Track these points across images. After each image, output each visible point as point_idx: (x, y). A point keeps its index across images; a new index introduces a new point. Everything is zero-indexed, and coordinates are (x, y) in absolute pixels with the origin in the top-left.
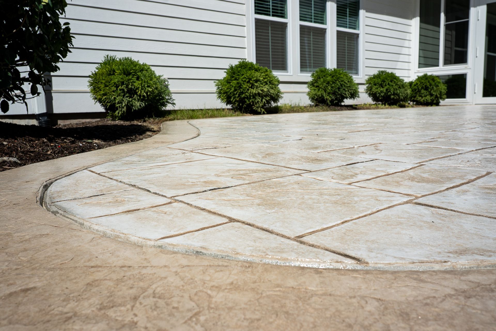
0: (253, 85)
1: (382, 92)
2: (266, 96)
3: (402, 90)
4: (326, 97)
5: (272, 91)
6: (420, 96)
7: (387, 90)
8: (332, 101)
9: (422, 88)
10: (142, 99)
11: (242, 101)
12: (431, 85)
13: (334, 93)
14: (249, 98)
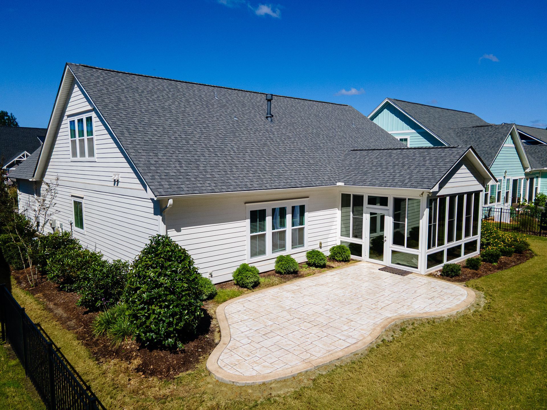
0: (247, 278)
1: (312, 262)
2: (253, 282)
3: (322, 261)
4: (282, 271)
5: (256, 280)
6: (337, 257)
7: (314, 261)
8: (285, 273)
9: (338, 253)
10: (206, 295)
11: (244, 284)
12: (342, 252)
13: (286, 270)
14: (246, 284)
